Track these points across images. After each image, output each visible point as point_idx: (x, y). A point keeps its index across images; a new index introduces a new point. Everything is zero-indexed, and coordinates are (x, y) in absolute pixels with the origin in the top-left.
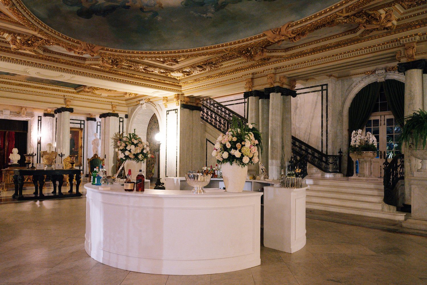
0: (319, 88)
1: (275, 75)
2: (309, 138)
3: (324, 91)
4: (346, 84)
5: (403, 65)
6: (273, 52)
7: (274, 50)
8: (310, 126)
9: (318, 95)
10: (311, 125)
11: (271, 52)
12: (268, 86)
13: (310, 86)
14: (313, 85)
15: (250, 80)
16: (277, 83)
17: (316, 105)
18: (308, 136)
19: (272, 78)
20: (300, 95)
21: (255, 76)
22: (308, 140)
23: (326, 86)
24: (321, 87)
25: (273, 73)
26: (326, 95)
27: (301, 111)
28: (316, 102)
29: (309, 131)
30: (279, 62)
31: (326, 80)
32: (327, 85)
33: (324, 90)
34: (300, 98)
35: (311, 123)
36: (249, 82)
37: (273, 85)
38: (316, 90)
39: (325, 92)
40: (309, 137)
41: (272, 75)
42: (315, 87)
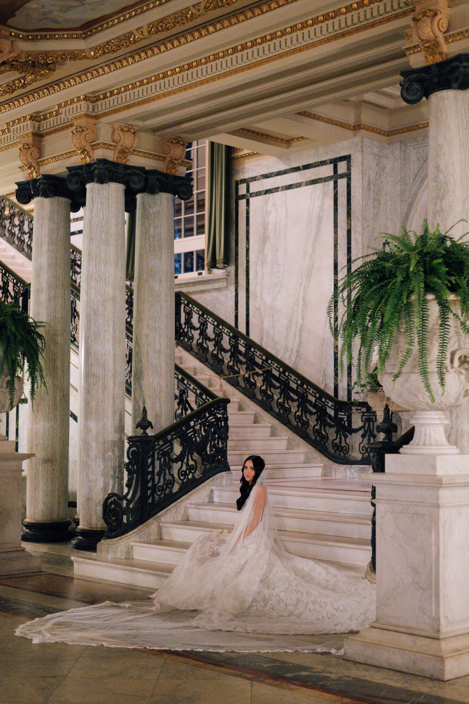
0: (327, 171)
1: (97, 121)
2: (300, 344)
3: (339, 181)
4: (413, 153)
5: (415, 75)
6: (44, 38)
7: (36, 30)
8: (301, 303)
9: (325, 194)
10: (304, 299)
11: (35, 39)
12: (77, 160)
13: (300, 164)
14: (311, 161)
15: (30, 140)
16: (101, 149)
17: (318, 228)
18: (298, 337)
19: (83, 131)
20: (275, 194)
21: (46, 125)
22: (298, 351)
23: (346, 162)
24: (332, 165)
25: (87, 115)
26: (345, 194)
27: (277, 250)
28: (320, 219)
29: (300, 320)
30: (93, 77)
31: (346, 143)
32: (347, 158)
33: (342, 176)
34: (274, 205)
35: (305, 291)
36: (26, 147)
37: (90, 157)
38: (318, 177)
39: (342, 183)
40: (300, 339)
41: (83, 122)
42: (316, 166)
